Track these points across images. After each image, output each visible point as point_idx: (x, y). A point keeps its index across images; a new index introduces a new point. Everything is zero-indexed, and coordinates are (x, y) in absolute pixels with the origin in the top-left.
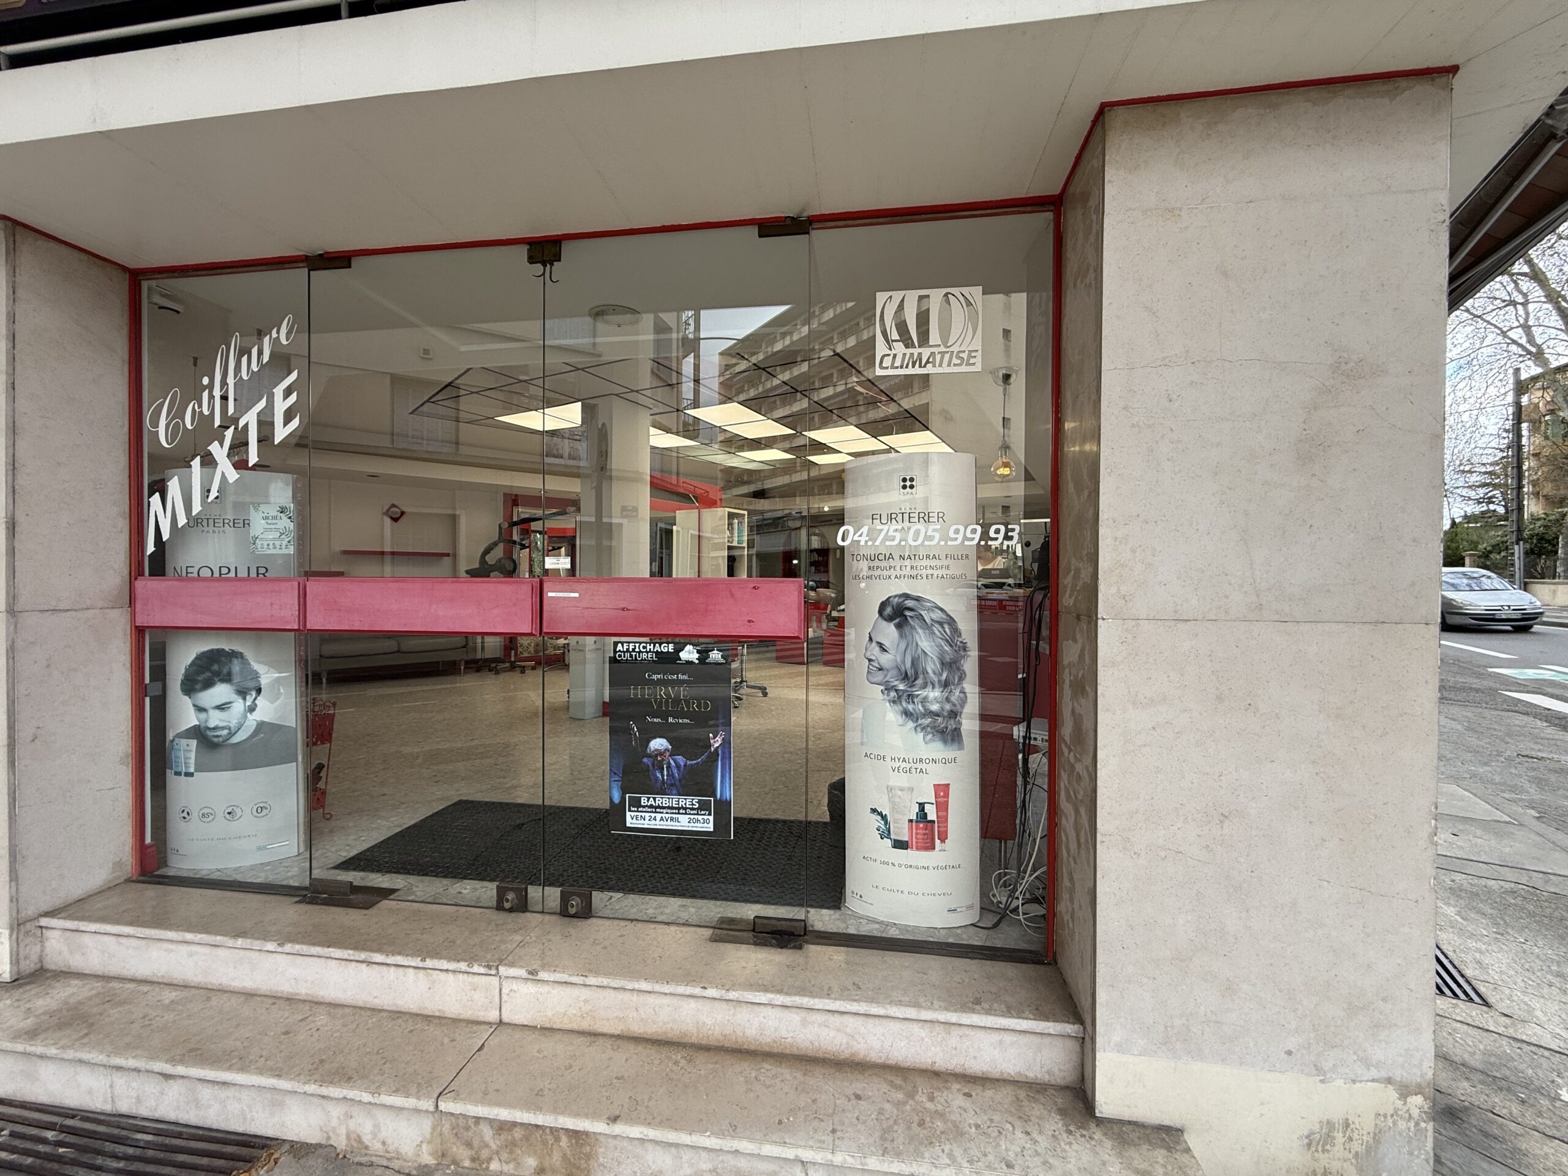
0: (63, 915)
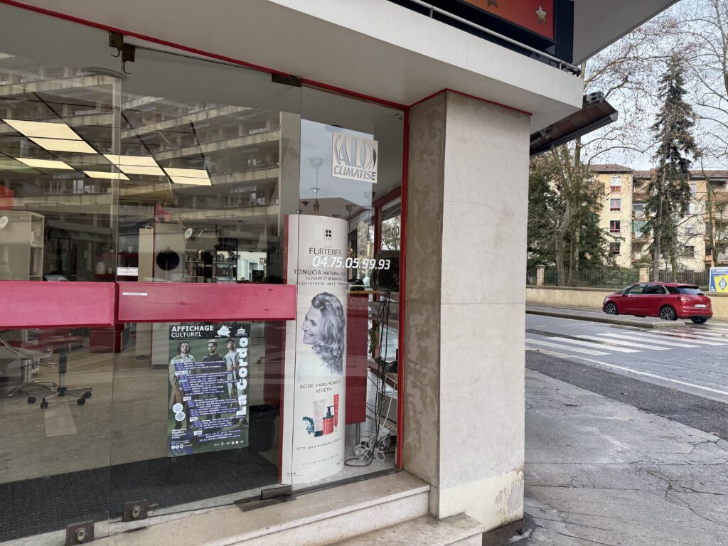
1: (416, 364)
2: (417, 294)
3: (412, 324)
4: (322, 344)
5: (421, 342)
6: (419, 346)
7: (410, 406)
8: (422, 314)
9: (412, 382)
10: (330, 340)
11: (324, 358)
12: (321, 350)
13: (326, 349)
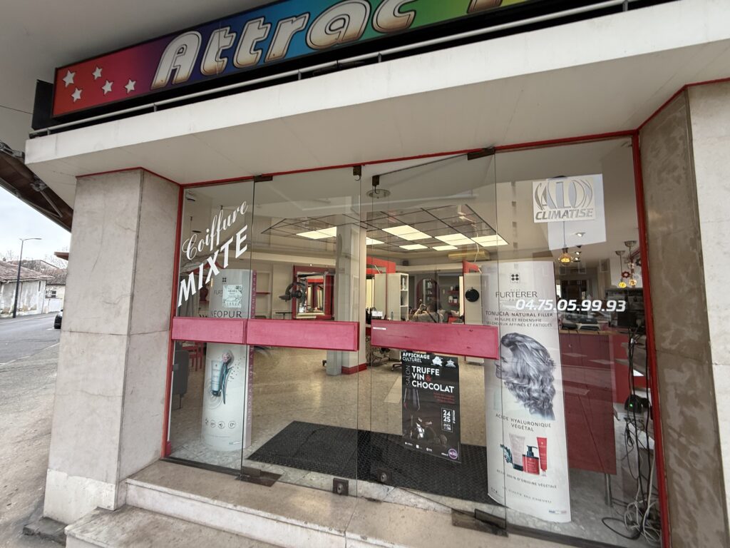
0: (136, 478)
1: (680, 435)
2: (672, 343)
3: (668, 380)
4: (516, 382)
5: (685, 409)
6: (682, 413)
7: (676, 487)
8: (682, 372)
9: (676, 456)
10: (526, 381)
11: (519, 396)
12: (514, 387)
13: (521, 388)
